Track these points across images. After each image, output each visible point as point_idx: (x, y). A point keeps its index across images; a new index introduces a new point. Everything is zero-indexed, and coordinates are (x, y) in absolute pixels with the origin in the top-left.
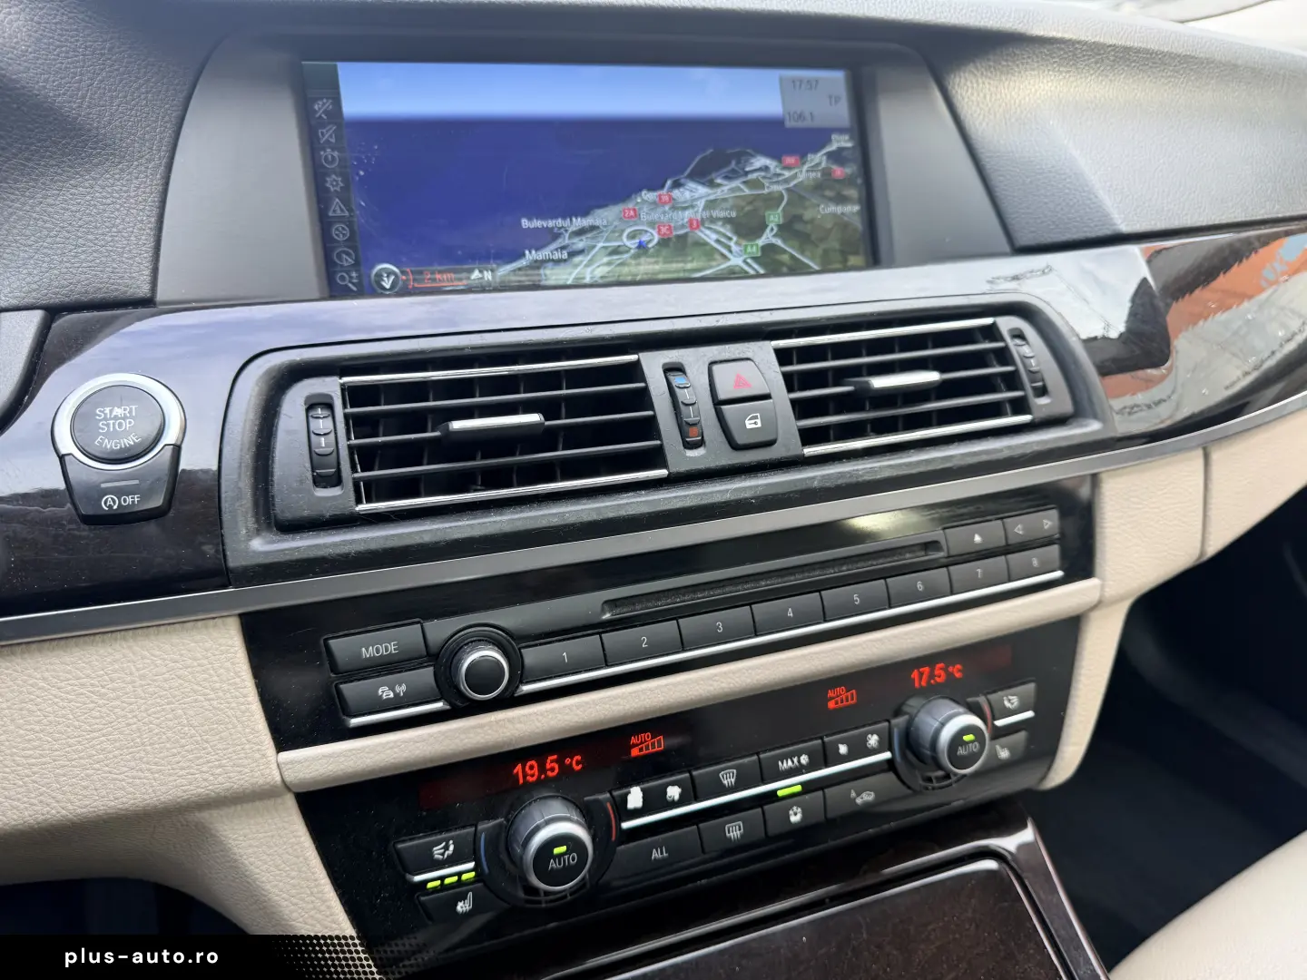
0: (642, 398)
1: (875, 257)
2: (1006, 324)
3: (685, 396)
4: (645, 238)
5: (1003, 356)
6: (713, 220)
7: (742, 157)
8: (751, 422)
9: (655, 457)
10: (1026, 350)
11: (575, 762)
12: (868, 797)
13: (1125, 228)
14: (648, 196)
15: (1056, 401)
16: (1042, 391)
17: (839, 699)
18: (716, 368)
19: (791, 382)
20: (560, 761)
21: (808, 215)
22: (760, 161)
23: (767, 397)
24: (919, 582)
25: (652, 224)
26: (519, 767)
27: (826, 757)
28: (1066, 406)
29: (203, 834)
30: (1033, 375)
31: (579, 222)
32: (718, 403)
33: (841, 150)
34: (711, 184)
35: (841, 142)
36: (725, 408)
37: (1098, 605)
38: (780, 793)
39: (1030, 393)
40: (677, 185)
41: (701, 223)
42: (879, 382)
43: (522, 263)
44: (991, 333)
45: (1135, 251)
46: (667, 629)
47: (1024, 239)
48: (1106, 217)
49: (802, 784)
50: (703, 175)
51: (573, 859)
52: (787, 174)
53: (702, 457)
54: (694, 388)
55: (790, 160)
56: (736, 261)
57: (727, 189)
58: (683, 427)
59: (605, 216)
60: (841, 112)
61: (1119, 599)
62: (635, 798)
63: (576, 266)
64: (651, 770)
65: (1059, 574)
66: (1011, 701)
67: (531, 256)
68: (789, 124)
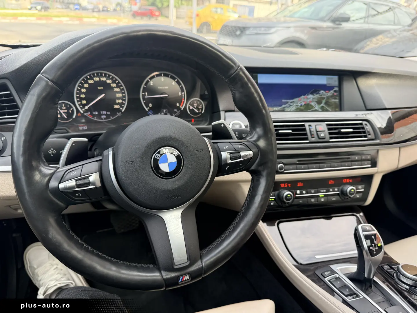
0: (305, 130)
1: (341, 110)
2: (364, 123)
3: (312, 130)
4: (302, 104)
5: (363, 128)
6: (313, 101)
7: (319, 91)
8: (322, 135)
9: (307, 139)
10: (367, 127)
11: (289, 185)
12: (334, 199)
13: (387, 107)
14: (303, 97)
15: (372, 136)
16: (370, 134)
17: (331, 182)
18: (317, 126)
19: (329, 129)
20: (287, 184)
21: (330, 101)
22: (322, 92)
23: (324, 131)
24: (346, 164)
25: (304, 101)
26: (281, 185)
27: (328, 191)
28: (374, 137)
29: (239, 186)
30: (368, 132)
31: (291, 101)
32: (317, 131)
33: (336, 90)
34: (314, 95)
35: (336, 89)
36: (318, 132)
37: (377, 173)
38: (320, 196)
39: (367, 134)
40: (308, 95)
41: (311, 102)
42: (343, 130)
43: (282, 107)
44: (361, 124)
45: (389, 111)
46: (306, 166)
47: (369, 108)
48: (384, 105)
49: (324, 195)
50: (312, 93)
51: (290, 197)
52: (326, 94)
53: (315, 140)
54: (313, 129)
55: (327, 91)
56: (317, 108)
57: (316, 96)
58: (311, 135)
59: (296, 100)
60: (337, 83)
61: (381, 172)
62: (298, 192)
63: (290, 108)
64: (300, 188)
65: (370, 166)
66: (360, 187)
67: (284, 106)
68: (328, 85)
